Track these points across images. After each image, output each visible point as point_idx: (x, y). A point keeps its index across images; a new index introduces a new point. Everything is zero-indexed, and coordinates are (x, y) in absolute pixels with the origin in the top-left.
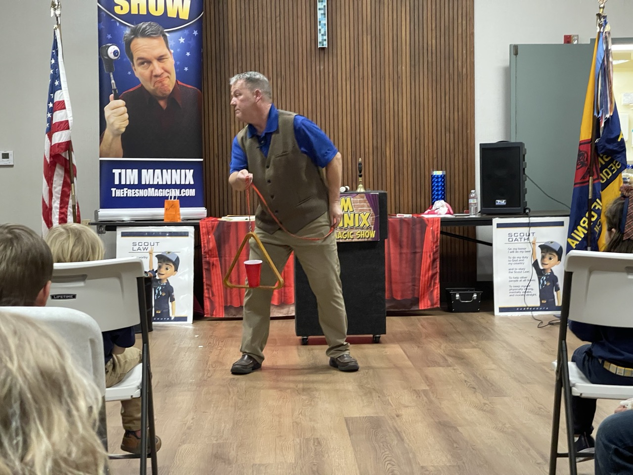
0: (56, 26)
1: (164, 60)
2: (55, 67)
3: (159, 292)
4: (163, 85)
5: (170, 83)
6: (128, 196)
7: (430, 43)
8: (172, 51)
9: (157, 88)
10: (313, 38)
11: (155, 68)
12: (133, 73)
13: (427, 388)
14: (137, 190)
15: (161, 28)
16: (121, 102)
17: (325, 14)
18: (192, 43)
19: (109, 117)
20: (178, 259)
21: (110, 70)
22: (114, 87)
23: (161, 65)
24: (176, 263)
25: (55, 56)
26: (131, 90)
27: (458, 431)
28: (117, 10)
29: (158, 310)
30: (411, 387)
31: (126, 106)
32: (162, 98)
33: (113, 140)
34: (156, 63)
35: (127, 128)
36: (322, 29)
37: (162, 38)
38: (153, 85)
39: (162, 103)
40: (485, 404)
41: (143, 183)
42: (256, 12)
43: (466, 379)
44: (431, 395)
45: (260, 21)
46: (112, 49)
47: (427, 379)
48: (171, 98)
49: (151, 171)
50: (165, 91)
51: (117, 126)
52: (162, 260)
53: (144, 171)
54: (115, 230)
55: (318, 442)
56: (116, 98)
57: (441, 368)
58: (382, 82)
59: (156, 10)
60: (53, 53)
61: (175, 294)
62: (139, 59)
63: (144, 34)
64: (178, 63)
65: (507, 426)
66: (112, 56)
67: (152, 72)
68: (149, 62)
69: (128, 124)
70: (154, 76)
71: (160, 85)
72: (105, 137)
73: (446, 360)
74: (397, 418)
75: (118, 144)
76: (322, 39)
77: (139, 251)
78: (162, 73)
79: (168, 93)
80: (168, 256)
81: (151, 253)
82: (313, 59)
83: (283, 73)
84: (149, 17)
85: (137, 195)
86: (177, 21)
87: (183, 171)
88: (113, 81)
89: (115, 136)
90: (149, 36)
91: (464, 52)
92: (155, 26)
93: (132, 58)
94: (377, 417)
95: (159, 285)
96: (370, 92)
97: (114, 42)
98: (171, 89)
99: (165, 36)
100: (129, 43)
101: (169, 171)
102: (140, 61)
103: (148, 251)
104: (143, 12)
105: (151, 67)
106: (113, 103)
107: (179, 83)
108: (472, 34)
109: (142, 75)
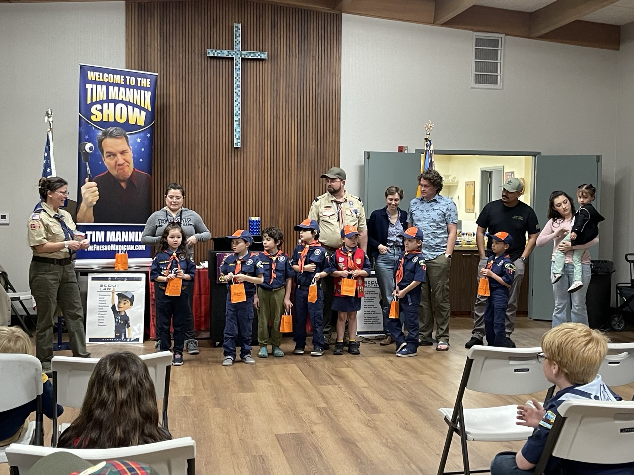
0: (49, 129)
1: (126, 154)
2: (47, 158)
3: (118, 320)
4: (124, 171)
5: (129, 170)
6: (97, 250)
7: (310, 147)
8: (131, 148)
9: (120, 173)
10: (230, 140)
11: (118, 159)
12: (103, 162)
13: (326, 406)
14: (103, 246)
15: (124, 131)
16: (94, 183)
17: (239, 124)
18: (146, 142)
19: (84, 194)
20: (133, 296)
21: (86, 160)
22: (89, 172)
23: (124, 157)
24: (132, 300)
25: (47, 150)
26: (101, 175)
27: (357, 446)
28: (93, 118)
29: (118, 334)
30: (314, 405)
31: (97, 186)
32: (123, 181)
33: (87, 210)
34: (119, 156)
35: (97, 201)
36: (237, 134)
37: (125, 138)
38: (117, 170)
39: (123, 184)
40: (369, 420)
41: (108, 241)
42: (190, 121)
43: (350, 397)
44: (330, 411)
45: (193, 127)
46: (88, 146)
47: (323, 397)
48: (130, 181)
49: (113, 233)
50: (125, 175)
51: (90, 200)
52: (121, 298)
53: (109, 233)
54: (87, 275)
55: (263, 459)
56: (90, 180)
57: (330, 386)
58: (278, 172)
59: (121, 118)
60: (46, 148)
61: (130, 322)
62: (107, 153)
63: (111, 135)
64: (135, 156)
65: (389, 441)
66: (88, 151)
67: (116, 162)
68: (115, 155)
69: (98, 199)
70: (117, 165)
71: (122, 171)
72: (81, 208)
73: (332, 379)
74: (312, 435)
75: (90, 213)
76: (237, 142)
77: (105, 291)
78: (124, 163)
79: (128, 177)
80: (126, 294)
81: (113, 292)
82: (230, 154)
83: (209, 164)
84: (115, 123)
85: (103, 250)
86: (136, 127)
87: (137, 232)
88: (88, 169)
89: (88, 207)
90: (115, 137)
91: (333, 154)
92: (120, 130)
93: (102, 152)
94: (298, 434)
95: (119, 315)
96: (269, 179)
97: (90, 141)
98: (130, 174)
99: (126, 137)
100: (100, 141)
101: (127, 232)
102: (108, 154)
103: (111, 291)
104: (112, 120)
105: (116, 159)
106: (88, 184)
107: (136, 170)
108: (339, 142)
109: (109, 164)
